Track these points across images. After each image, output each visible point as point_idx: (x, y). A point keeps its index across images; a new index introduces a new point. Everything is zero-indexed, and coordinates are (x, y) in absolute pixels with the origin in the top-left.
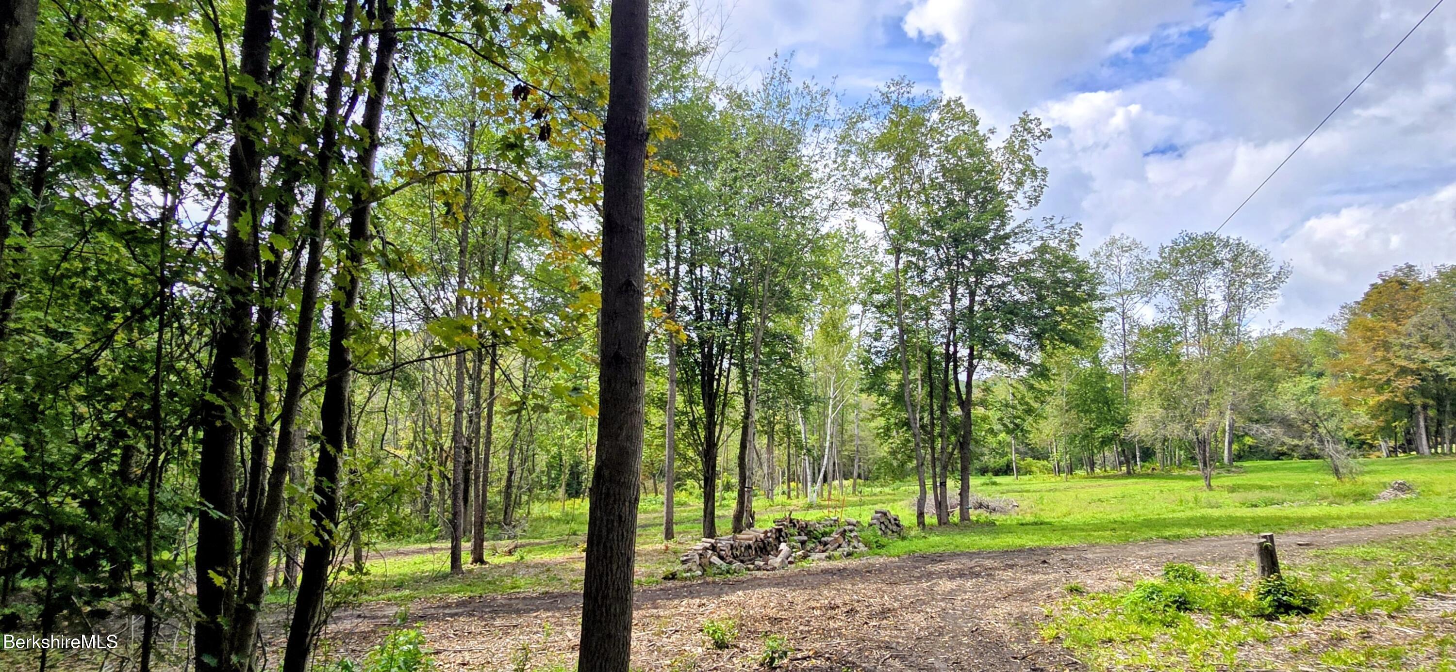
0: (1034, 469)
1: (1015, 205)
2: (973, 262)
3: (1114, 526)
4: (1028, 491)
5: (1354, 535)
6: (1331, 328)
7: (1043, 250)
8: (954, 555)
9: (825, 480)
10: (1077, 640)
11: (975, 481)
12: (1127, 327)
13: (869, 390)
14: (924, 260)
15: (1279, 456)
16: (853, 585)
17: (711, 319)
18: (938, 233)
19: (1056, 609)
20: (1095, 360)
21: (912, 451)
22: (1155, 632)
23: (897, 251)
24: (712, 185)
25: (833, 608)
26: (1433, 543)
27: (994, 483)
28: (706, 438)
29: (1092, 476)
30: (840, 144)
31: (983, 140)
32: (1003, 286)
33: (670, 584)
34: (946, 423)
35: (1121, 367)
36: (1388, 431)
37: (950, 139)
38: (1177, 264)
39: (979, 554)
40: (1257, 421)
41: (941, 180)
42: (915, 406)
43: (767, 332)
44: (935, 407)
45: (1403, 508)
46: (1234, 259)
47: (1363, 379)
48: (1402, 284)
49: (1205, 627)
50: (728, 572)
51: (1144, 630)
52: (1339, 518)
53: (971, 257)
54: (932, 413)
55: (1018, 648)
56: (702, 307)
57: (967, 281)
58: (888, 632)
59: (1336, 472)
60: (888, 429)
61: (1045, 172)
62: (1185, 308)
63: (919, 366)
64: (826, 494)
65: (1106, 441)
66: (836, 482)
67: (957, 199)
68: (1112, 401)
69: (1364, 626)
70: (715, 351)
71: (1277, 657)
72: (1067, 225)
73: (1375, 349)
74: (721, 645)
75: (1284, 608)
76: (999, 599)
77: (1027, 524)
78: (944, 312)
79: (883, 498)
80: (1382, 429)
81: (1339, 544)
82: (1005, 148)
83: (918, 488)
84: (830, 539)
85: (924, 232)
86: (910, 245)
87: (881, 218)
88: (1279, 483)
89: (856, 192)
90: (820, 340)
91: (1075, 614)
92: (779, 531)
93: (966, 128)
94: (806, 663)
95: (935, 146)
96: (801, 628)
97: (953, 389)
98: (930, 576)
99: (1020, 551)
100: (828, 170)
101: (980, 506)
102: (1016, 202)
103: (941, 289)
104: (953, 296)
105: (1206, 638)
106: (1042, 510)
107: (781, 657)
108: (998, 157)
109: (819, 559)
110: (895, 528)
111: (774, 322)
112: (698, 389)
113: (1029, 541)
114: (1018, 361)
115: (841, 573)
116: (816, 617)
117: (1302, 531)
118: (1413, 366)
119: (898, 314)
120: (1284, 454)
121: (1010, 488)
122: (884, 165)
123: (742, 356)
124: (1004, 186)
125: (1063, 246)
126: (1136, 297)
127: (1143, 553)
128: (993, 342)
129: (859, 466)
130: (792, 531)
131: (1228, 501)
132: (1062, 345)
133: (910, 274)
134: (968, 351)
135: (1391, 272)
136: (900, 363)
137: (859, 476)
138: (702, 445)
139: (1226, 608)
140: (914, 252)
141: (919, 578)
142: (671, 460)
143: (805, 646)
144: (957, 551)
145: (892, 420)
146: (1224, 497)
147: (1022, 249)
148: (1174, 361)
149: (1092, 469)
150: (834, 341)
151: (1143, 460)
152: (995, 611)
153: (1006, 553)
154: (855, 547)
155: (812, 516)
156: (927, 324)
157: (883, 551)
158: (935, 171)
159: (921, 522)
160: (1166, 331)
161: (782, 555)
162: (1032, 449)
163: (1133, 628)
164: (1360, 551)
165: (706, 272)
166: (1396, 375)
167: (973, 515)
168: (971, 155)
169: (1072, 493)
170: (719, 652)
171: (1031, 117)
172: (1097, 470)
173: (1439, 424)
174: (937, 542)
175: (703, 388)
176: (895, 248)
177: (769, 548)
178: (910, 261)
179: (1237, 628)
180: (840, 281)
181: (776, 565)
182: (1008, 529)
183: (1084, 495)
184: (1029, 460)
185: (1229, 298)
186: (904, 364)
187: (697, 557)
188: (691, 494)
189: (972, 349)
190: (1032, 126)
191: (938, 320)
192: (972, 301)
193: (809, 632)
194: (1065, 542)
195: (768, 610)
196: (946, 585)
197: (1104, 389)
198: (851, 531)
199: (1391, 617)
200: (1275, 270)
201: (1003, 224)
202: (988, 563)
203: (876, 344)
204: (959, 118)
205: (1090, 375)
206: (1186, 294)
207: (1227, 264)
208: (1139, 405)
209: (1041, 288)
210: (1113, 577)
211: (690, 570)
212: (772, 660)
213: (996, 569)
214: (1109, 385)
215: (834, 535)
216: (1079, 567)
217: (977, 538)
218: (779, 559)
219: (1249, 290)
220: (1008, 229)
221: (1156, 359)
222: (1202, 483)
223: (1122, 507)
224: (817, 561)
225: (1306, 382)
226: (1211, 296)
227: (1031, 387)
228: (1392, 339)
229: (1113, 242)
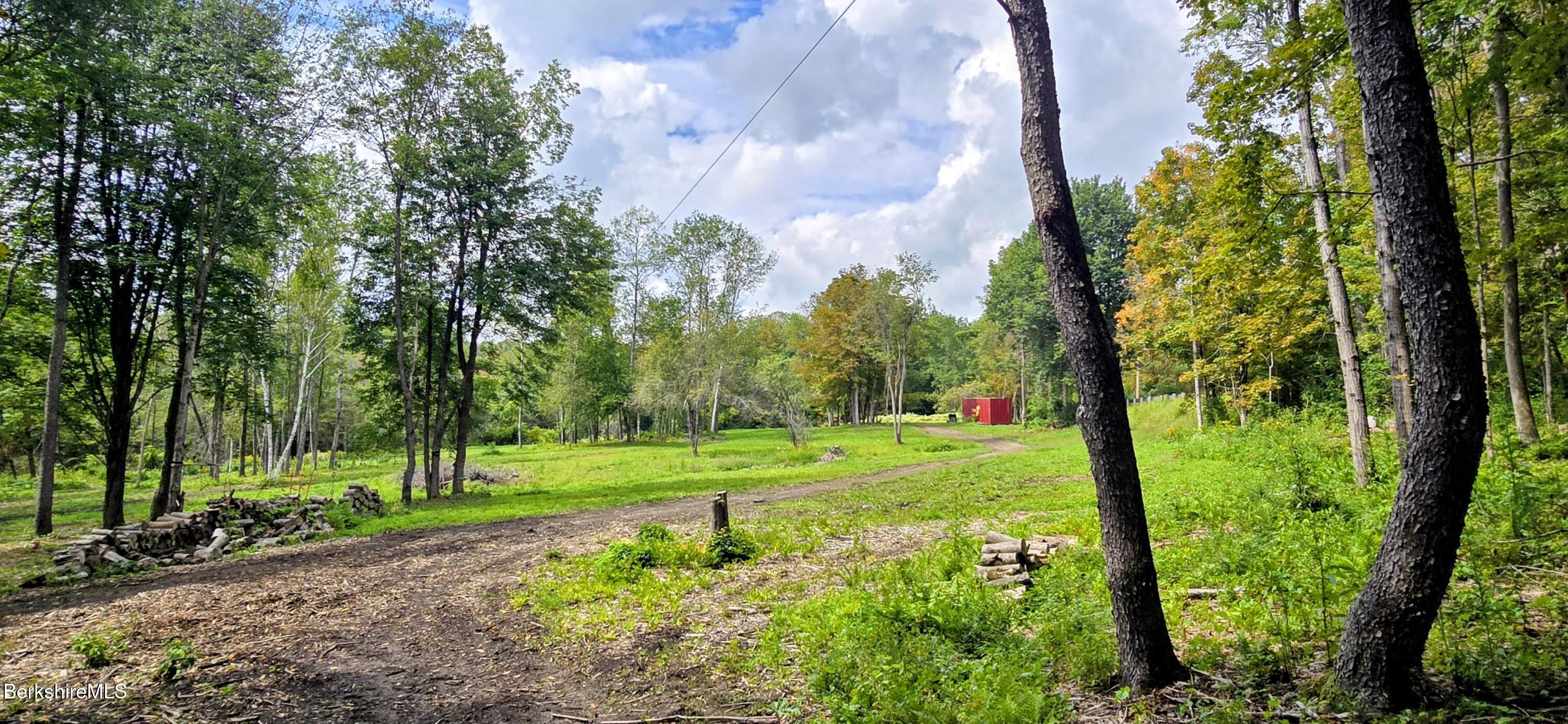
0: (541, 438)
1: (537, 158)
2: (487, 213)
3: (605, 492)
4: (530, 460)
5: (796, 492)
6: (803, 314)
7: (561, 210)
8: (438, 530)
9: (293, 452)
10: (545, 604)
11: (472, 452)
12: (639, 298)
13: (354, 347)
14: (432, 204)
15: (755, 425)
16: (307, 571)
17: (132, 242)
18: (450, 175)
19: (530, 577)
20: (607, 329)
21: (403, 417)
22: (620, 590)
23: (399, 188)
24: (145, 64)
25: (273, 601)
26: (847, 495)
27: (497, 453)
28: (114, 397)
29: (595, 444)
30: (334, 47)
31: (508, 81)
32: (516, 243)
33: (32, 593)
34: (443, 387)
35: (630, 336)
36: (833, 404)
37: (472, 71)
38: (687, 242)
39: (463, 527)
40: (739, 394)
41: (458, 115)
42: (410, 367)
43: (216, 266)
44: (433, 370)
45: (838, 468)
46: (734, 243)
47: (820, 359)
48: (854, 280)
49: (662, 580)
50: (130, 570)
51: (609, 589)
52: (790, 478)
53: (485, 207)
54: (428, 376)
55: (485, 620)
56: (118, 225)
57: (480, 232)
58: (339, 621)
59: (794, 439)
60: (375, 392)
61: (570, 128)
62: (690, 285)
63: (418, 322)
64: (292, 469)
65: (610, 410)
66: (310, 455)
67: (475, 140)
68: (619, 370)
69: (783, 567)
70: (136, 284)
71: (714, 600)
72: (589, 188)
73: (831, 334)
74: (97, 662)
75: (728, 557)
76: (476, 572)
77: (524, 494)
78: (451, 265)
79: (367, 471)
80: (830, 402)
81: (784, 500)
82: (531, 94)
83: (406, 460)
84: (284, 521)
85: (433, 172)
86: (415, 183)
87: (383, 147)
88: (750, 448)
89: (353, 111)
90: (296, 283)
91: (550, 580)
92: (214, 514)
93: (491, 62)
94: (221, 669)
95: (455, 76)
96: (225, 628)
97: (455, 350)
98: (404, 553)
99: (510, 522)
100: (314, 75)
101: (477, 477)
102: (538, 155)
103: (449, 238)
104: (463, 247)
105: (661, 590)
106: (541, 479)
107: (185, 667)
108: (524, 103)
109: (268, 546)
110: (372, 504)
111: (231, 256)
112: (105, 335)
113: (520, 511)
114: (528, 325)
115: (294, 560)
116: (248, 614)
117: (760, 490)
118: (855, 350)
119: (396, 261)
120: (759, 423)
121: (512, 457)
122: (391, 85)
123: (179, 295)
124: (528, 136)
125: (583, 209)
126: (650, 270)
127: (626, 517)
128: (501, 303)
129: (341, 436)
130: (232, 513)
131: (708, 466)
132: (572, 311)
133: (414, 217)
134: (475, 309)
135: (848, 270)
136: (394, 319)
137: (340, 447)
138: (107, 407)
139: (683, 562)
140: (420, 193)
141: (390, 558)
142: (53, 427)
143: (226, 647)
144: (442, 526)
145: (381, 383)
146: (706, 462)
147: (541, 206)
148: (676, 333)
149: (596, 437)
150: (313, 286)
151: (642, 428)
152: (469, 585)
153: (496, 524)
154: (318, 529)
155: (266, 496)
156: (430, 276)
157: (353, 531)
158: (452, 105)
159: (407, 497)
160: (672, 304)
161: (215, 544)
162: (540, 417)
163: (599, 587)
164: (798, 505)
165: (128, 177)
166: (844, 357)
167: (468, 486)
168: (495, 94)
169: (573, 462)
170: (94, 671)
171: (560, 67)
172: (601, 439)
173: (868, 399)
174: (421, 517)
175: (113, 332)
176: (396, 185)
177: (197, 536)
178: (416, 203)
179: (689, 578)
180: (327, 214)
181: (205, 556)
182: (502, 500)
183: (585, 463)
184: (536, 428)
185: (728, 279)
186: (399, 321)
187: (83, 554)
188: (92, 473)
189: (479, 308)
190: (562, 77)
191: (444, 273)
192: (484, 256)
193: (234, 632)
194: (557, 509)
195: (182, 612)
196: (421, 562)
197: (612, 357)
198: (315, 510)
199: (805, 557)
200: (765, 257)
201: (523, 176)
202: (472, 536)
203: (367, 294)
204: (483, 50)
205: (601, 343)
206: (693, 272)
207: (728, 247)
208: (643, 375)
209: (556, 251)
210: (592, 542)
211: (69, 572)
212: (173, 670)
213: (480, 541)
214: (618, 355)
215: (292, 516)
216: (563, 534)
217: (467, 511)
218: (210, 549)
219: (744, 273)
220: (528, 182)
221: (662, 331)
222: (690, 449)
223: (618, 474)
224: (266, 547)
225: (779, 359)
226: (713, 276)
227: (538, 352)
228: (843, 326)
229: (633, 212)
